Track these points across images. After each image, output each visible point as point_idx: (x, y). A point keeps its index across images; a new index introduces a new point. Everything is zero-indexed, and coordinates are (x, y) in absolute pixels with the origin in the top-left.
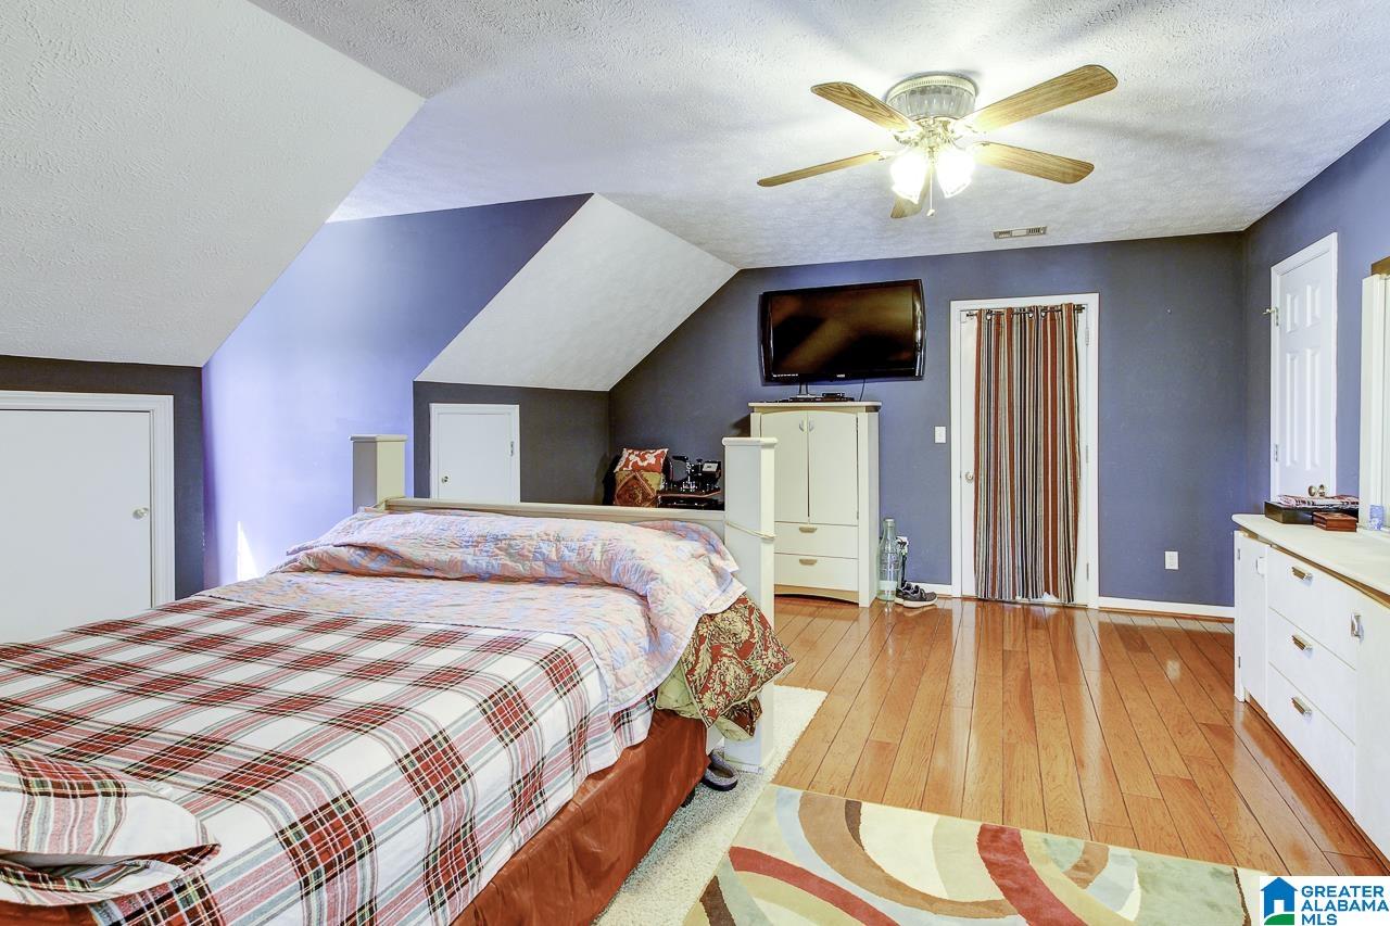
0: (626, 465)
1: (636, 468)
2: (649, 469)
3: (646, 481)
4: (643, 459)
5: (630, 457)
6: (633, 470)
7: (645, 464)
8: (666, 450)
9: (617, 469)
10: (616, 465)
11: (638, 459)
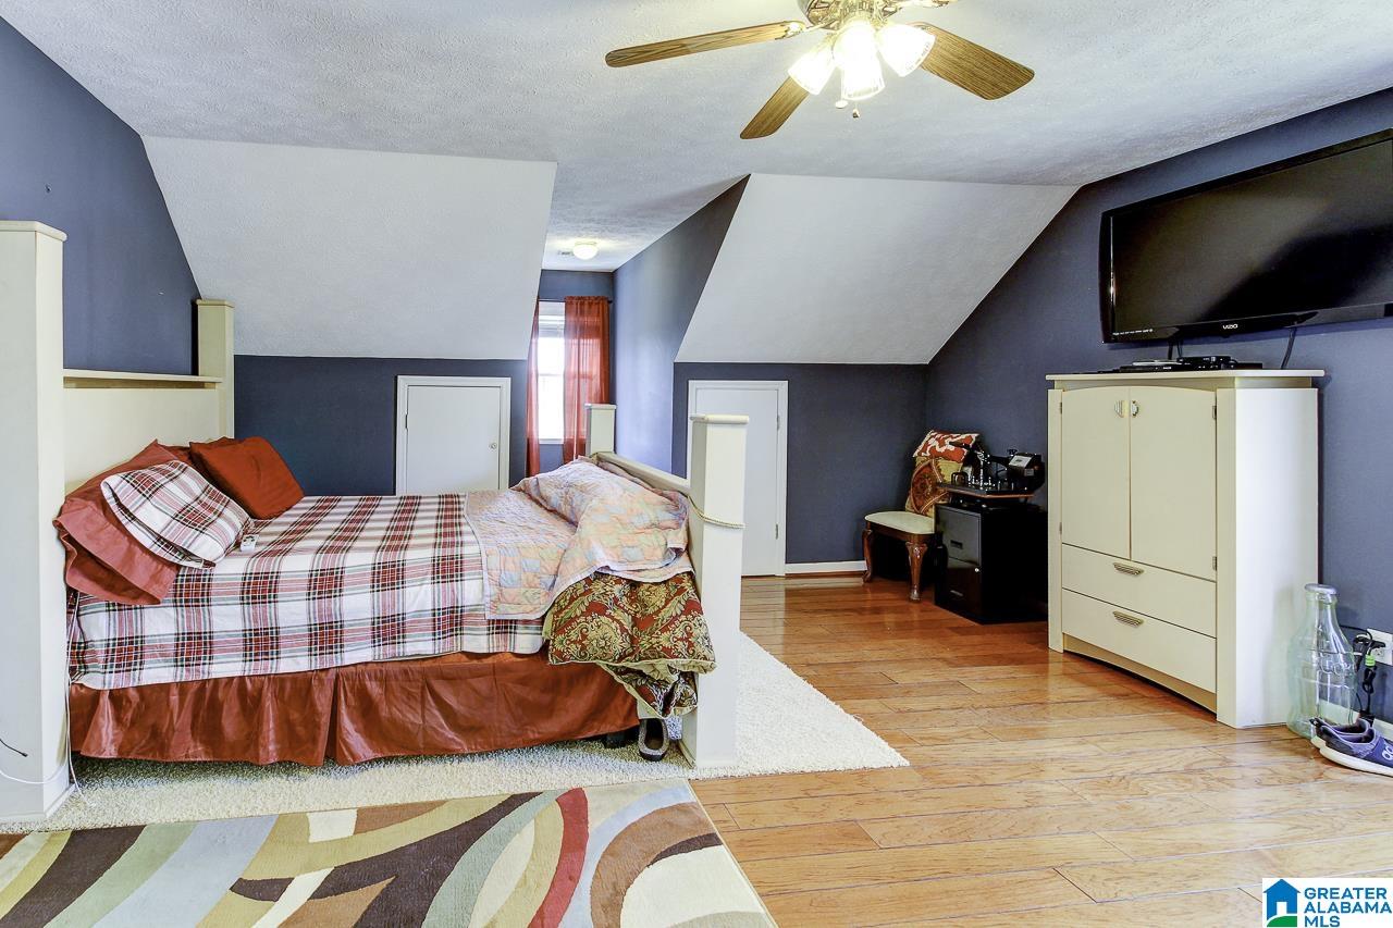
0: (924, 450)
1: (935, 455)
2: (947, 456)
3: (940, 470)
4: (942, 444)
5: (932, 440)
6: (931, 457)
7: (942, 450)
8: (974, 436)
9: (916, 454)
10: (916, 448)
11: (937, 443)
